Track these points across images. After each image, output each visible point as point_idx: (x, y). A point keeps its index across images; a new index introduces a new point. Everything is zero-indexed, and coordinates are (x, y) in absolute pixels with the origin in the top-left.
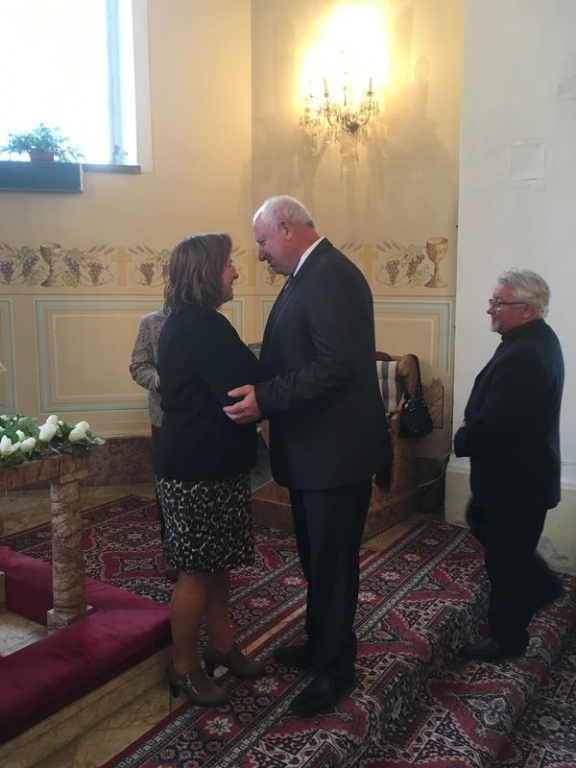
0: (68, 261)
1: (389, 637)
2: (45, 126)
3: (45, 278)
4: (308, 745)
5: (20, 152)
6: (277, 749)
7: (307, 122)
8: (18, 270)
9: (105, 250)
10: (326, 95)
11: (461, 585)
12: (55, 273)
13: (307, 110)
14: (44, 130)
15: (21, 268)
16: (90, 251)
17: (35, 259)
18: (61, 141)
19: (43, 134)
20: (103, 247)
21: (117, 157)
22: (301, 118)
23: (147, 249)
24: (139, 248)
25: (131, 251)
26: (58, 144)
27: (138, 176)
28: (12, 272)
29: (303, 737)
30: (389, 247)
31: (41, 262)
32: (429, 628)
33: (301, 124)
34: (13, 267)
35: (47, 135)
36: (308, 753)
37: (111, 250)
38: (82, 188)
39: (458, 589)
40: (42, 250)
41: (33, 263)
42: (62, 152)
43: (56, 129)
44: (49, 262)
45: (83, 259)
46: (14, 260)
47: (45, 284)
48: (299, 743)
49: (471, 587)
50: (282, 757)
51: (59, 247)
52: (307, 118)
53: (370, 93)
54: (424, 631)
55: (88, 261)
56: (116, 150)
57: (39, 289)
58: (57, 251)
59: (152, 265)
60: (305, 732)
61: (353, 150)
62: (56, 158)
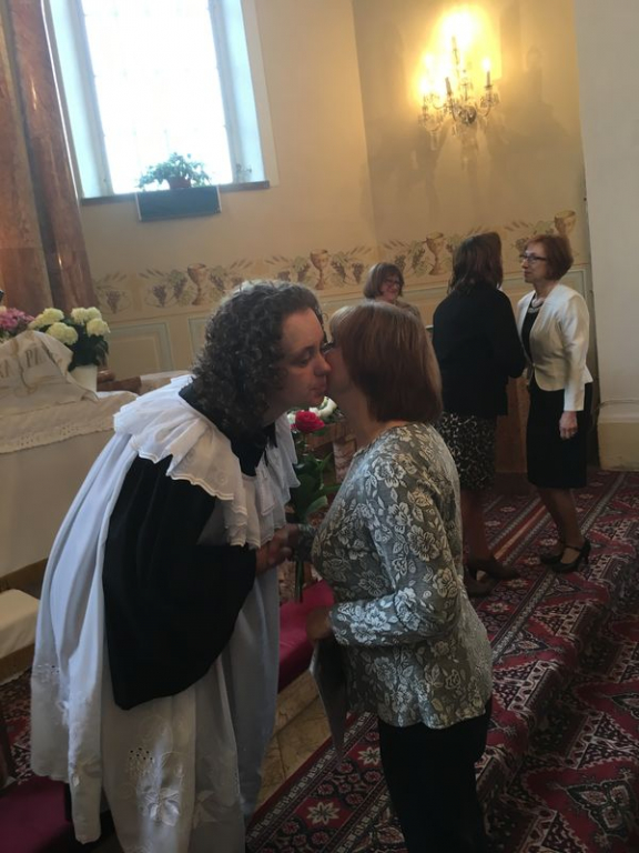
0: (213, 278)
1: (571, 589)
2: (179, 154)
3: (194, 297)
4: (533, 673)
5: (160, 182)
6: (506, 679)
7: (426, 120)
8: (170, 292)
9: (245, 264)
10: (450, 93)
11: (620, 542)
12: (202, 292)
13: (425, 108)
14: (180, 158)
15: (173, 290)
16: (233, 266)
17: (184, 281)
18: (195, 167)
19: (178, 162)
20: (243, 261)
21: (240, 175)
22: (419, 117)
23: (282, 258)
24: (275, 258)
25: (268, 262)
26: (193, 169)
27: (268, 191)
28: (165, 295)
29: (526, 668)
30: (518, 226)
31: (190, 283)
32: (605, 578)
33: (420, 121)
34: (166, 290)
35: (182, 162)
36: (536, 678)
37: (251, 263)
38: (221, 208)
39: (619, 545)
40: (189, 270)
41: (182, 285)
42: (199, 177)
43: (189, 156)
44: (196, 281)
45: (225, 275)
46: (166, 283)
47: (196, 303)
48: (524, 672)
49: (632, 542)
50: (514, 683)
51: (204, 266)
52: (425, 115)
53: (489, 87)
54: (601, 580)
55: (231, 276)
56: (238, 168)
57: (191, 308)
58: (202, 270)
59: (289, 273)
60: (526, 664)
61: (472, 140)
62: (193, 182)
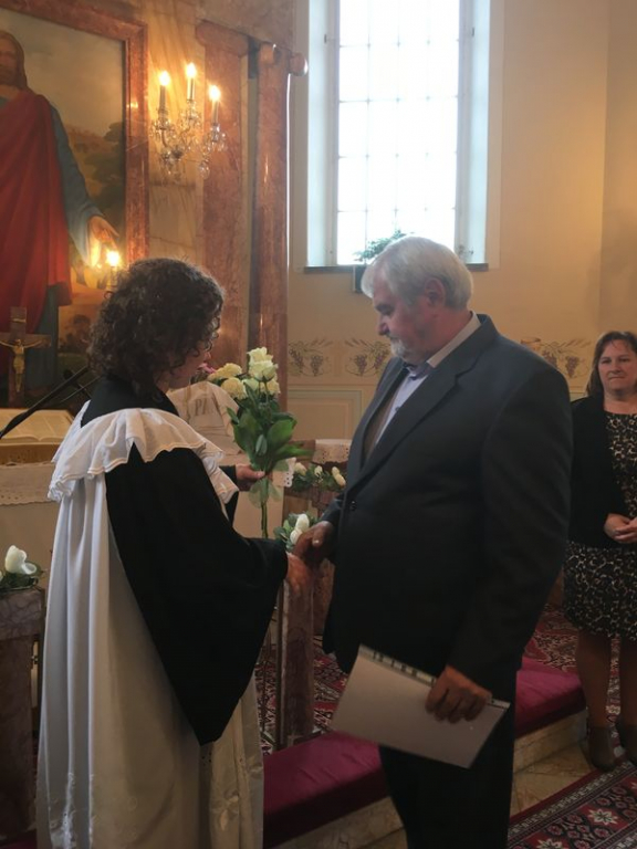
2: (402, 231)
15: (374, 361)
27: (486, 273)
28: (365, 365)
56: (461, 249)
